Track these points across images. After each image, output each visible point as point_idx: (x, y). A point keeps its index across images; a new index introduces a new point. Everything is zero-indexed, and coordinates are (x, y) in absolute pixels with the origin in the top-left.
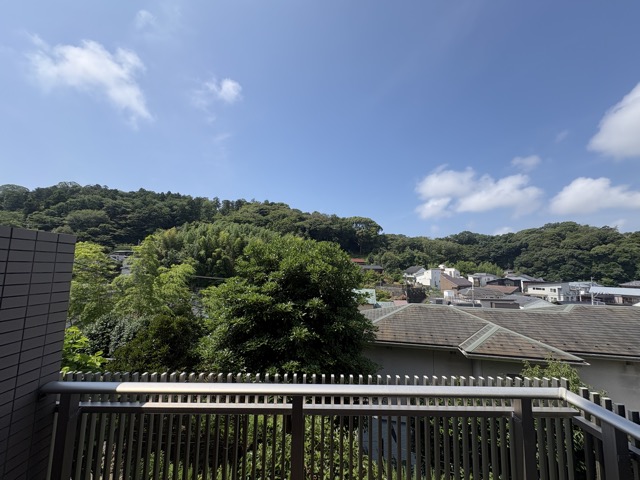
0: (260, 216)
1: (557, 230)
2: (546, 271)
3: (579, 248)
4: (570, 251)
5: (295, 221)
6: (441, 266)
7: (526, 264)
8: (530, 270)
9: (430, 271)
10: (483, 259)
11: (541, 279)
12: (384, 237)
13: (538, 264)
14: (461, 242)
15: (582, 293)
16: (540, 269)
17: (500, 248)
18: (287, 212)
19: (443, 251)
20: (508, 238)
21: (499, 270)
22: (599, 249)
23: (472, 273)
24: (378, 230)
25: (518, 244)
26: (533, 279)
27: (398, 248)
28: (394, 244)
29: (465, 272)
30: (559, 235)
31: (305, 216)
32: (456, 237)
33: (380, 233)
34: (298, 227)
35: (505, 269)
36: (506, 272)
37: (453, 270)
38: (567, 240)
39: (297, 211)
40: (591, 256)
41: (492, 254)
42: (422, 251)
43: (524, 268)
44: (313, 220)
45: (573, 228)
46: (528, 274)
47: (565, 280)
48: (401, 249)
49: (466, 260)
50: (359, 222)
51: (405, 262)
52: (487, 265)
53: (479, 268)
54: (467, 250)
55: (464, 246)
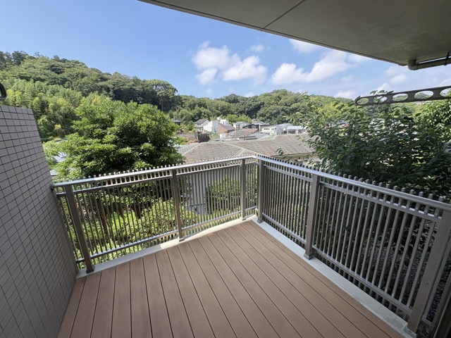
0: (54, 74)
1: (278, 94)
2: (271, 118)
3: (286, 105)
4: (282, 107)
5: (97, 81)
6: (218, 118)
7: (262, 115)
8: (264, 119)
9: (211, 122)
10: (241, 113)
11: (268, 124)
12: (179, 98)
13: (268, 115)
14: (230, 102)
15: (284, 130)
16: (268, 118)
17: (250, 105)
18: (85, 71)
19: (219, 108)
20: (254, 99)
21: (249, 119)
22: (294, 106)
23: (235, 122)
24: (174, 92)
25: (259, 102)
26: (265, 124)
27: (190, 106)
28: (187, 103)
29: (232, 121)
30: (279, 97)
31: (106, 76)
32: (227, 98)
33: (176, 94)
34: (102, 87)
35: (252, 118)
36: (253, 120)
37: (225, 120)
38: (282, 101)
39: (96, 70)
40: (290, 110)
41: (247, 109)
42: (206, 108)
43: (261, 118)
44: (115, 81)
45: (285, 93)
46: (263, 121)
47: (278, 123)
48: (192, 107)
49: (232, 113)
50: (158, 85)
51: (195, 116)
52: (244, 117)
53: (239, 119)
54: (233, 107)
55: (232, 104)
